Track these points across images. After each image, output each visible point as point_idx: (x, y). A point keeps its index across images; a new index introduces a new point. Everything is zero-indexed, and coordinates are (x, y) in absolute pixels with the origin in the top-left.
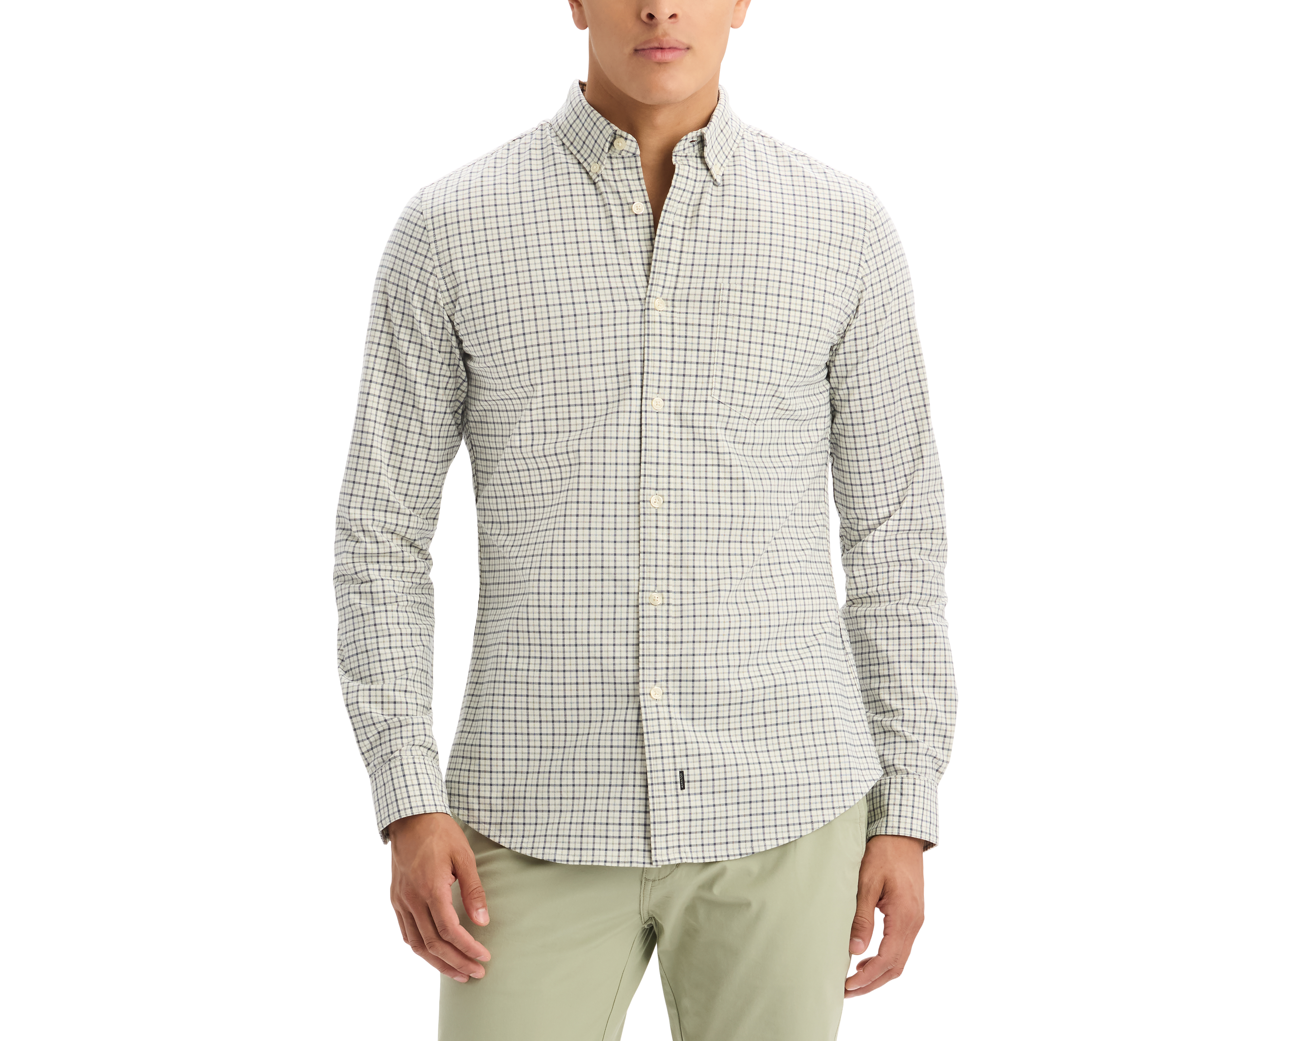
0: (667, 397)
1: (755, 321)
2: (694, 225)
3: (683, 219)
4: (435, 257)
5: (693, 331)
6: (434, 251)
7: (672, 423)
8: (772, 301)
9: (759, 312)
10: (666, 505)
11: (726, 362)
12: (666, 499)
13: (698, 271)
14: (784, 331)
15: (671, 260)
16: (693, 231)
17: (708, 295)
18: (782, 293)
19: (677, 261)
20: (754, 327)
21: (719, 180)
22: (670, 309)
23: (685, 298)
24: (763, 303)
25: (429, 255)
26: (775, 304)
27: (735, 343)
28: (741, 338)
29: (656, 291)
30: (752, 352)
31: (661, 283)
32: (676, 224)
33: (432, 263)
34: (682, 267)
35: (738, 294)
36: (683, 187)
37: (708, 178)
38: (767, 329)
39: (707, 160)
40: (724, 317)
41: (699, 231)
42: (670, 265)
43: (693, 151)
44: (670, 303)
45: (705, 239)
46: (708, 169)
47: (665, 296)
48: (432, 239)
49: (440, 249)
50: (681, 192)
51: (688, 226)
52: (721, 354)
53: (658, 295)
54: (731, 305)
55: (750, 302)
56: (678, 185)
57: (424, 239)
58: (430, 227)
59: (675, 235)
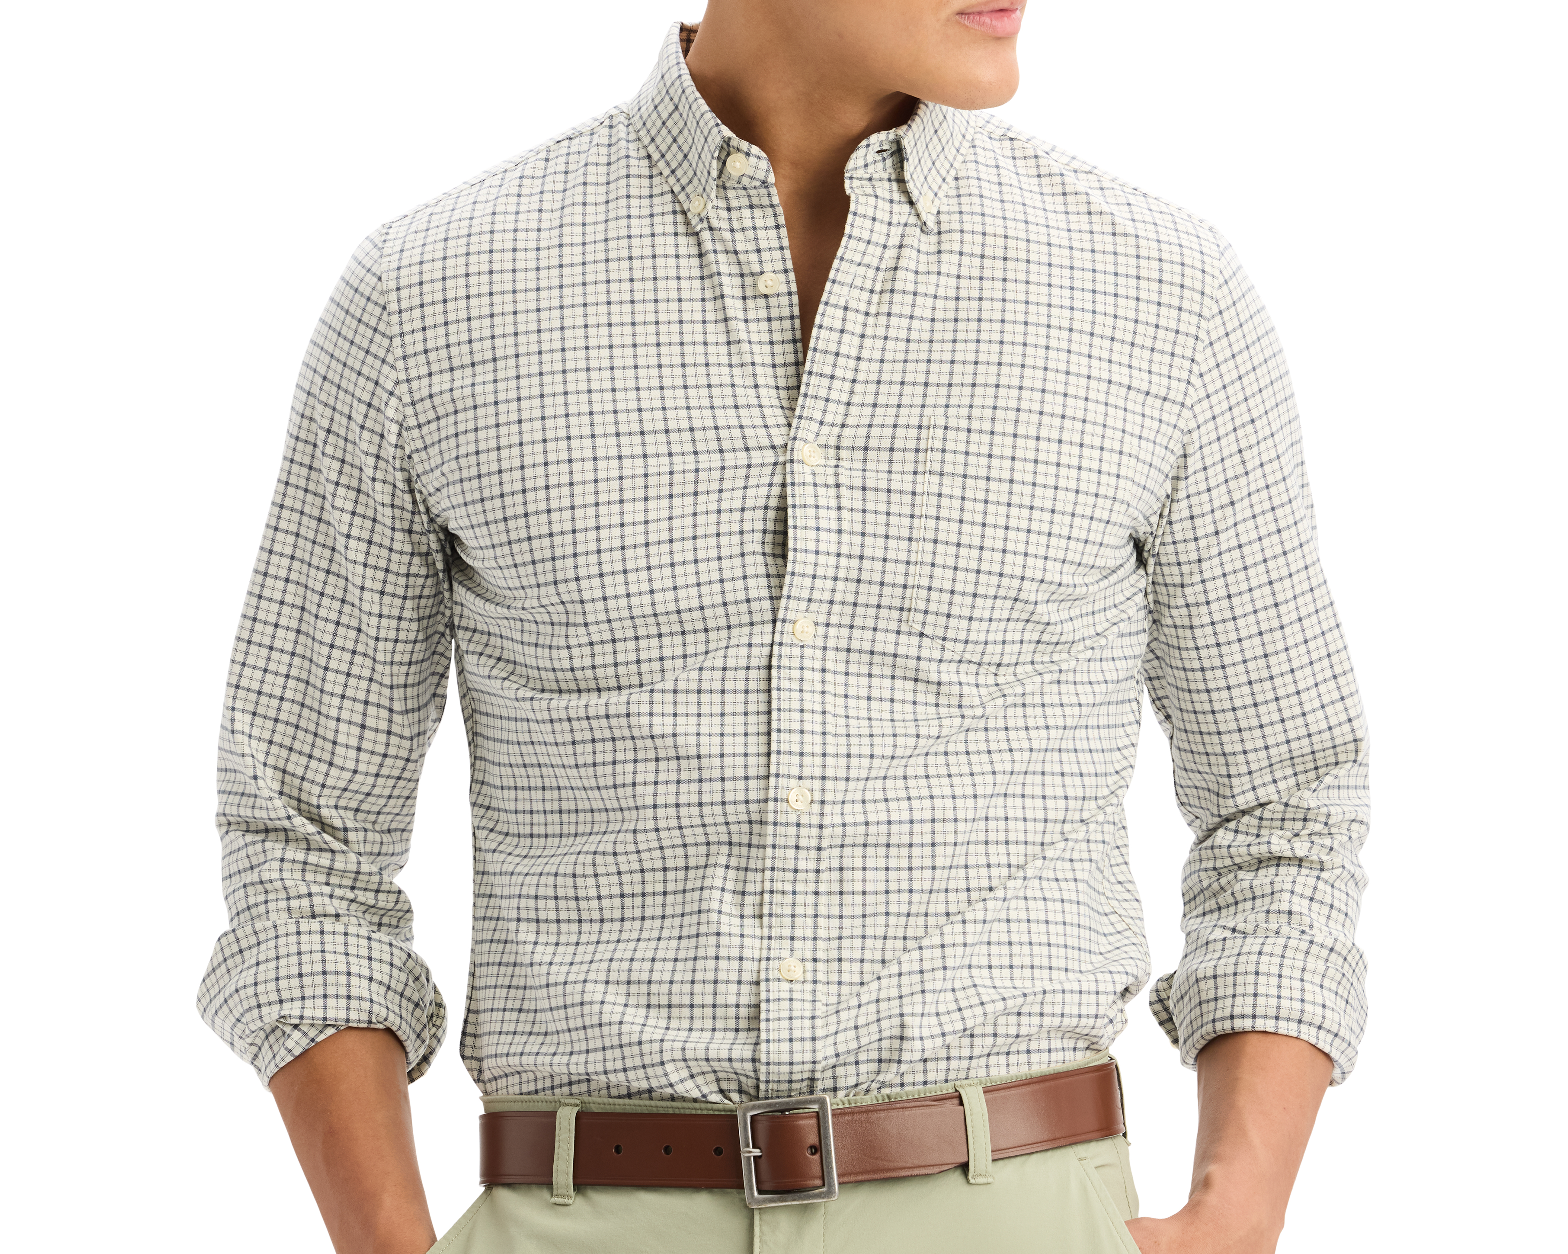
0: (822, 619)
1: (993, 485)
2: (885, 309)
3: (865, 295)
4: (400, 364)
5: (876, 502)
6: (399, 352)
7: (829, 665)
8: (1026, 449)
9: (1001, 469)
10: (816, 808)
11: (939, 560)
12: (817, 796)
13: (888, 395)
14: (1048, 505)
15: (839, 373)
16: (883, 320)
17: (906, 438)
18: (1044, 433)
19: (850, 375)
20: (992, 497)
21: (931, 224)
22: (833, 462)
23: (861, 443)
24: (1008, 452)
25: (390, 359)
26: (1031, 455)
27: (955, 526)
28: (967, 517)
29: (807, 430)
30: (988, 543)
31: (818, 416)
32: (853, 304)
33: (393, 375)
34: (858, 388)
35: (963, 436)
36: (866, 235)
37: (913, 220)
38: (1015, 500)
39: (910, 186)
40: (935, 479)
41: (894, 321)
42: (837, 384)
43: (883, 169)
44: (832, 452)
45: (903, 335)
46: (911, 203)
47: (822, 440)
48: (396, 330)
49: (410, 350)
50: (862, 246)
51: (873, 310)
52: (929, 546)
53: (811, 437)
54: (949, 457)
55: (985, 450)
56: (856, 233)
57: (382, 327)
58: (394, 307)
59: (849, 326)
